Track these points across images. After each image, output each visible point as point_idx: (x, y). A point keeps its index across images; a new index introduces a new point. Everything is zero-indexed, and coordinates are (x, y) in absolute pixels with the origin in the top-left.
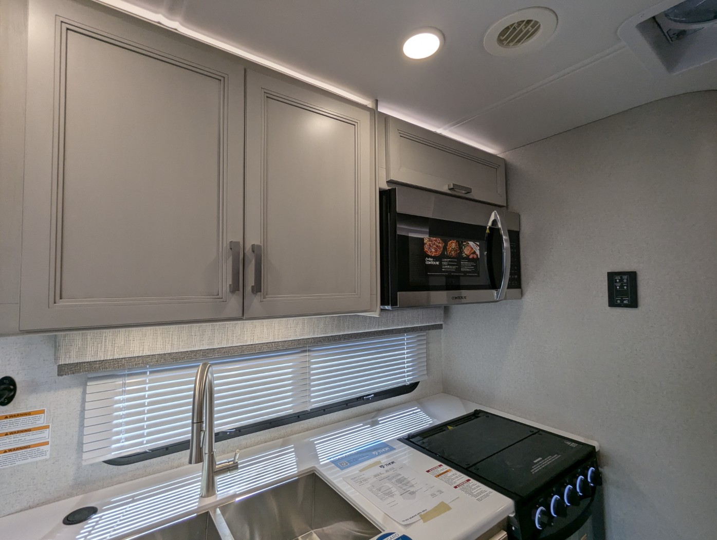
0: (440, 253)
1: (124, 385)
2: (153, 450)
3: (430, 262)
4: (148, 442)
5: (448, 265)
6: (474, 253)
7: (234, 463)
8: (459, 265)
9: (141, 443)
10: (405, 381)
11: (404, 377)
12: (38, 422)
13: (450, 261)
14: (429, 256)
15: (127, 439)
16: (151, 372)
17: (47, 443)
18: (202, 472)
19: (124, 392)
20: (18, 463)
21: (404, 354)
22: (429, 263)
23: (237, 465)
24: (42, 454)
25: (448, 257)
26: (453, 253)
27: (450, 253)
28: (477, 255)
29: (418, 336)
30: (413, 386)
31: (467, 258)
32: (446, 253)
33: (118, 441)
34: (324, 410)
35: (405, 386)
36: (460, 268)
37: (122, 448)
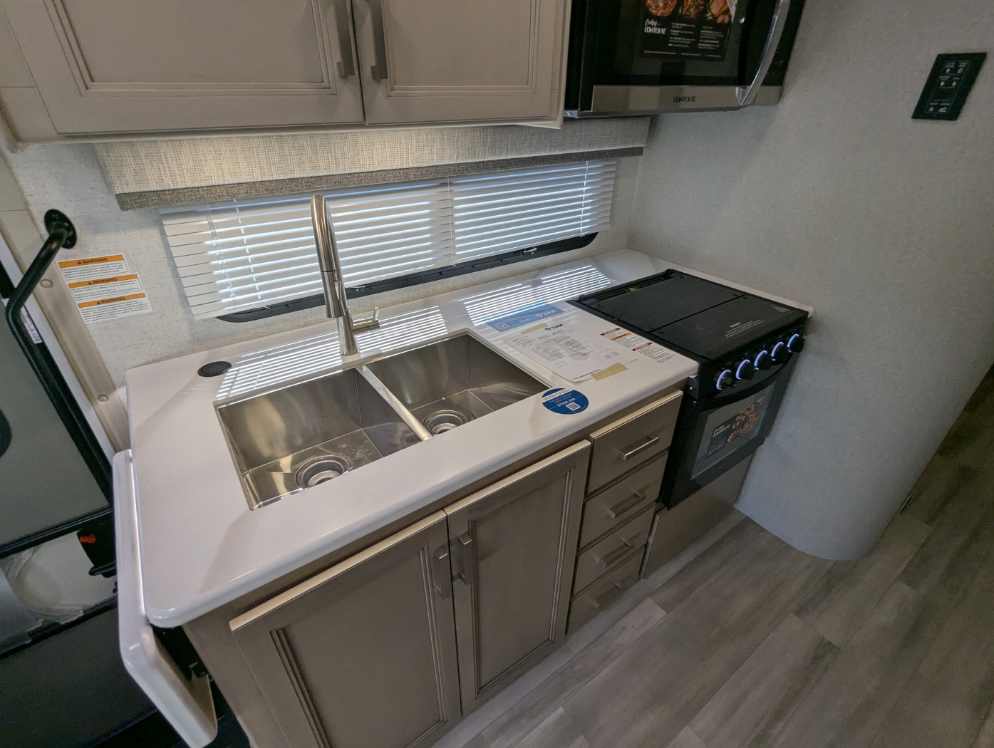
0: (672, 9)
1: (212, 226)
2: (272, 307)
3: (652, 28)
4: (263, 297)
5: (680, 35)
6: (727, 12)
7: (374, 322)
8: (697, 36)
9: (255, 299)
10: (579, 231)
11: (578, 225)
12: (121, 270)
13: (684, 29)
14: (652, 17)
15: (238, 293)
16: (242, 209)
17: (142, 296)
18: (338, 331)
19: (214, 236)
20: (119, 316)
21: (581, 192)
22: (651, 30)
23: (378, 324)
24: (142, 306)
25: (682, 19)
26: (692, 10)
27: (687, 11)
28: (730, 16)
29: (605, 166)
30: (589, 238)
31: (713, 24)
32: (680, 11)
33: (227, 295)
34: (473, 266)
35: (578, 237)
36: (697, 42)
37: (234, 303)
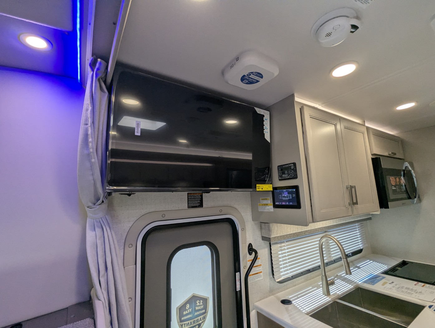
1: (281, 247)
4: (291, 272)
7: (333, 281)
9: (288, 273)
11: (359, 245)
13: (398, 187)
16: (286, 241)
17: (261, 272)
19: (281, 250)
20: (256, 280)
22: (393, 188)
24: (261, 276)
27: (397, 183)
37: (284, 275)
